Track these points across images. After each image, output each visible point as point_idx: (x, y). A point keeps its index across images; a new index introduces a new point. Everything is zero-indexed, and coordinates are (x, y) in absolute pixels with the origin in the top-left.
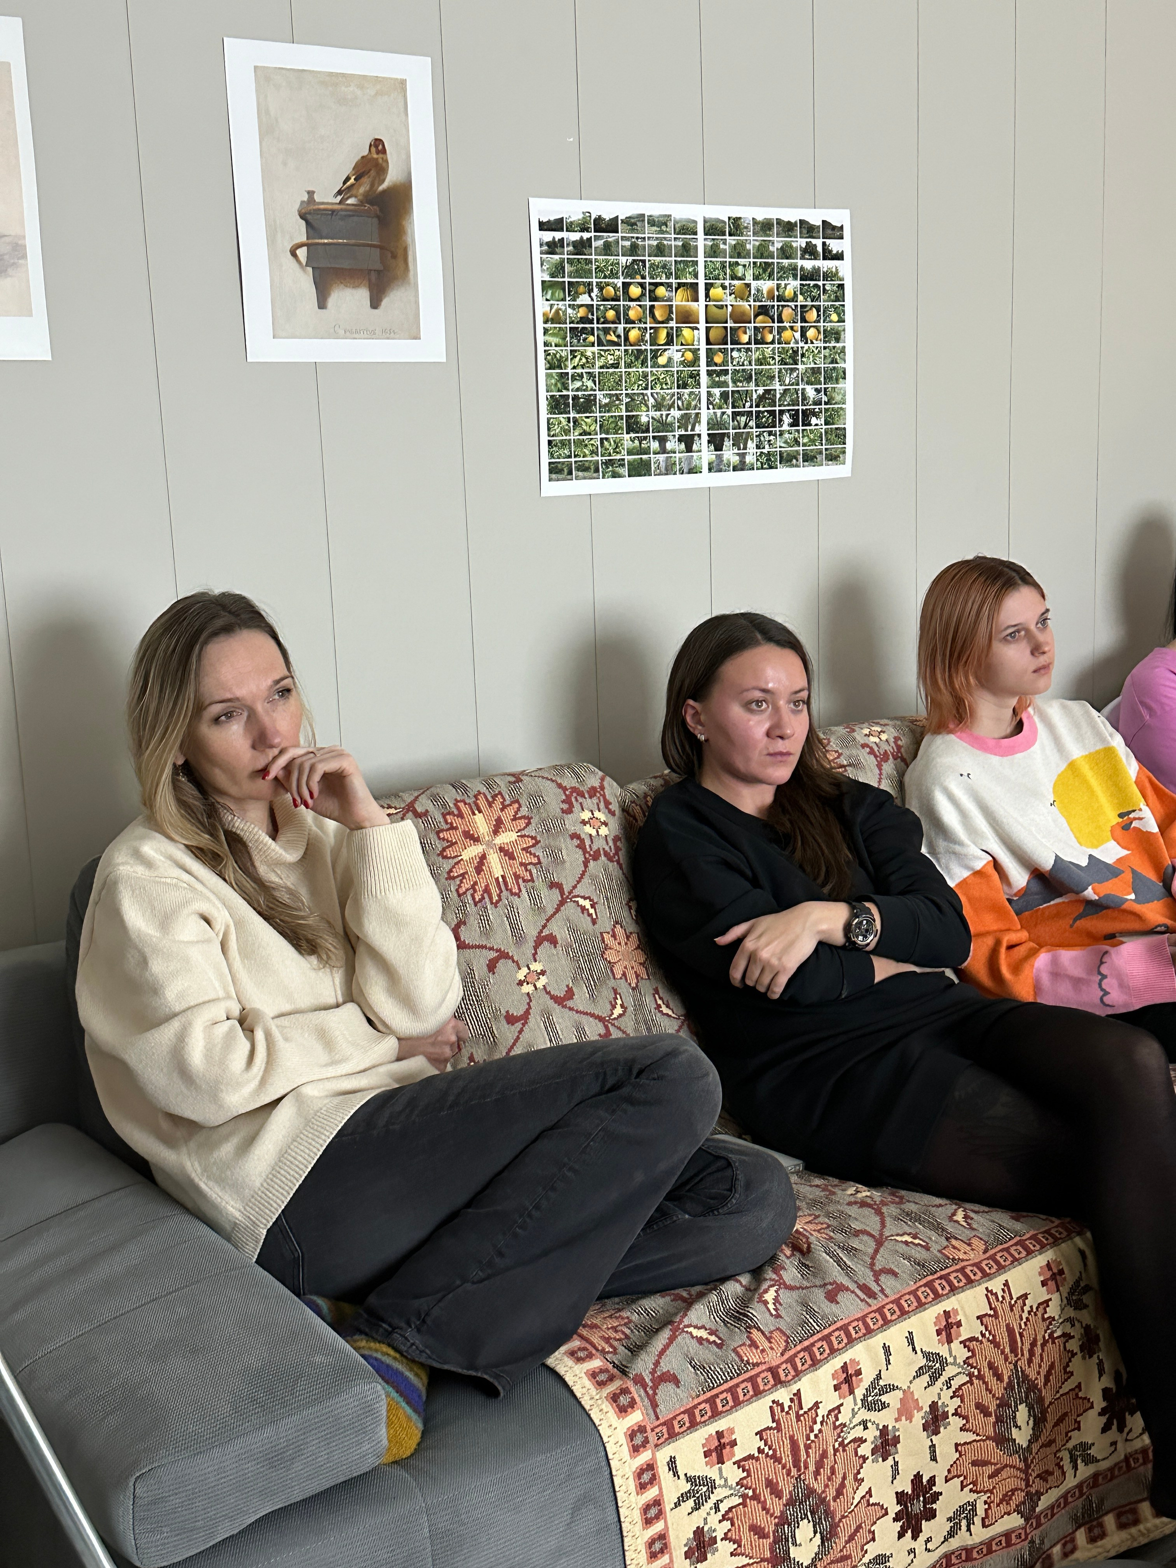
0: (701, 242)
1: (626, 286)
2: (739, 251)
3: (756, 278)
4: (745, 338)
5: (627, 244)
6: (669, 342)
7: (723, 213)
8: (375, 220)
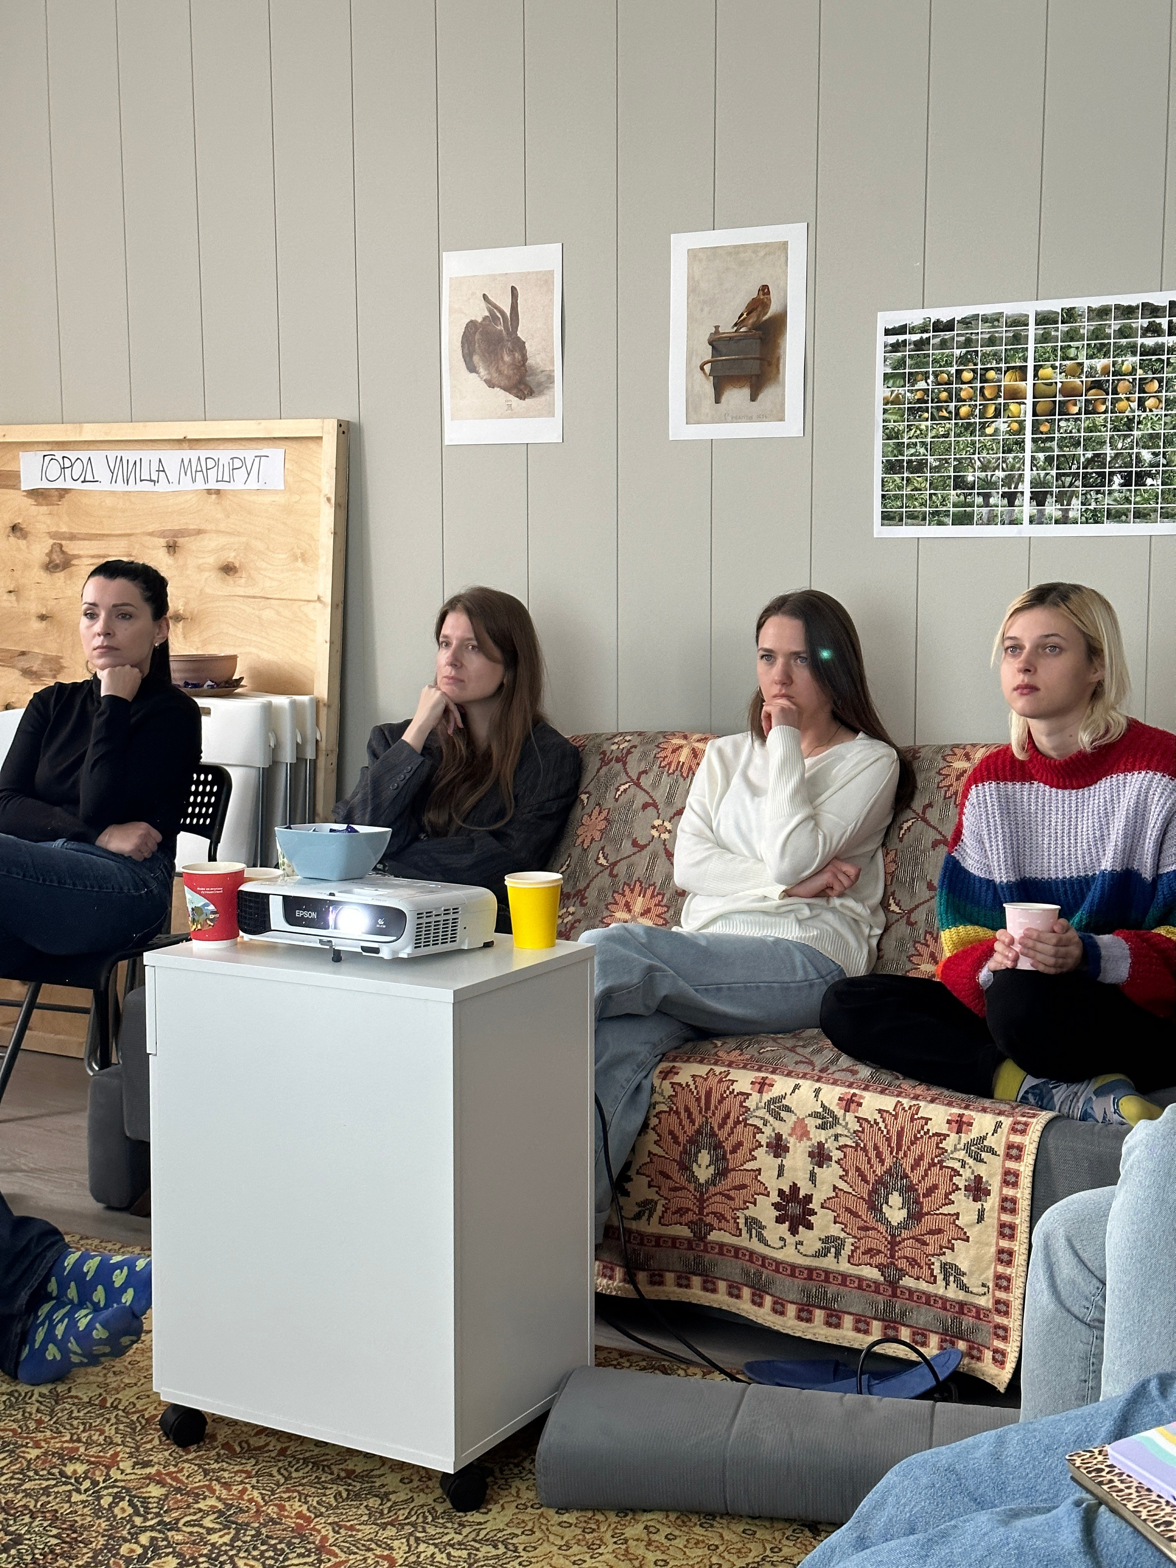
0: (1032, 330)
1: (959, 372)
2: (1072, 336)
3: (1090, 357)
4: (1075, 410)
5: (962, 339)
6: (997, 414)
7: (1056, 305)
8: (759, 341)
